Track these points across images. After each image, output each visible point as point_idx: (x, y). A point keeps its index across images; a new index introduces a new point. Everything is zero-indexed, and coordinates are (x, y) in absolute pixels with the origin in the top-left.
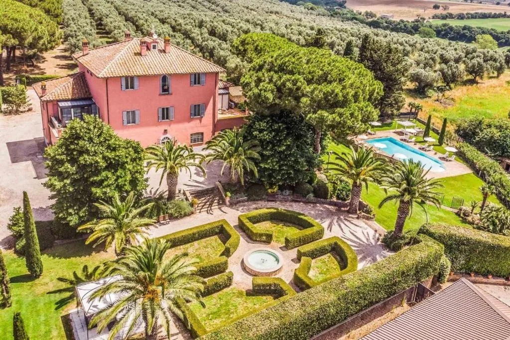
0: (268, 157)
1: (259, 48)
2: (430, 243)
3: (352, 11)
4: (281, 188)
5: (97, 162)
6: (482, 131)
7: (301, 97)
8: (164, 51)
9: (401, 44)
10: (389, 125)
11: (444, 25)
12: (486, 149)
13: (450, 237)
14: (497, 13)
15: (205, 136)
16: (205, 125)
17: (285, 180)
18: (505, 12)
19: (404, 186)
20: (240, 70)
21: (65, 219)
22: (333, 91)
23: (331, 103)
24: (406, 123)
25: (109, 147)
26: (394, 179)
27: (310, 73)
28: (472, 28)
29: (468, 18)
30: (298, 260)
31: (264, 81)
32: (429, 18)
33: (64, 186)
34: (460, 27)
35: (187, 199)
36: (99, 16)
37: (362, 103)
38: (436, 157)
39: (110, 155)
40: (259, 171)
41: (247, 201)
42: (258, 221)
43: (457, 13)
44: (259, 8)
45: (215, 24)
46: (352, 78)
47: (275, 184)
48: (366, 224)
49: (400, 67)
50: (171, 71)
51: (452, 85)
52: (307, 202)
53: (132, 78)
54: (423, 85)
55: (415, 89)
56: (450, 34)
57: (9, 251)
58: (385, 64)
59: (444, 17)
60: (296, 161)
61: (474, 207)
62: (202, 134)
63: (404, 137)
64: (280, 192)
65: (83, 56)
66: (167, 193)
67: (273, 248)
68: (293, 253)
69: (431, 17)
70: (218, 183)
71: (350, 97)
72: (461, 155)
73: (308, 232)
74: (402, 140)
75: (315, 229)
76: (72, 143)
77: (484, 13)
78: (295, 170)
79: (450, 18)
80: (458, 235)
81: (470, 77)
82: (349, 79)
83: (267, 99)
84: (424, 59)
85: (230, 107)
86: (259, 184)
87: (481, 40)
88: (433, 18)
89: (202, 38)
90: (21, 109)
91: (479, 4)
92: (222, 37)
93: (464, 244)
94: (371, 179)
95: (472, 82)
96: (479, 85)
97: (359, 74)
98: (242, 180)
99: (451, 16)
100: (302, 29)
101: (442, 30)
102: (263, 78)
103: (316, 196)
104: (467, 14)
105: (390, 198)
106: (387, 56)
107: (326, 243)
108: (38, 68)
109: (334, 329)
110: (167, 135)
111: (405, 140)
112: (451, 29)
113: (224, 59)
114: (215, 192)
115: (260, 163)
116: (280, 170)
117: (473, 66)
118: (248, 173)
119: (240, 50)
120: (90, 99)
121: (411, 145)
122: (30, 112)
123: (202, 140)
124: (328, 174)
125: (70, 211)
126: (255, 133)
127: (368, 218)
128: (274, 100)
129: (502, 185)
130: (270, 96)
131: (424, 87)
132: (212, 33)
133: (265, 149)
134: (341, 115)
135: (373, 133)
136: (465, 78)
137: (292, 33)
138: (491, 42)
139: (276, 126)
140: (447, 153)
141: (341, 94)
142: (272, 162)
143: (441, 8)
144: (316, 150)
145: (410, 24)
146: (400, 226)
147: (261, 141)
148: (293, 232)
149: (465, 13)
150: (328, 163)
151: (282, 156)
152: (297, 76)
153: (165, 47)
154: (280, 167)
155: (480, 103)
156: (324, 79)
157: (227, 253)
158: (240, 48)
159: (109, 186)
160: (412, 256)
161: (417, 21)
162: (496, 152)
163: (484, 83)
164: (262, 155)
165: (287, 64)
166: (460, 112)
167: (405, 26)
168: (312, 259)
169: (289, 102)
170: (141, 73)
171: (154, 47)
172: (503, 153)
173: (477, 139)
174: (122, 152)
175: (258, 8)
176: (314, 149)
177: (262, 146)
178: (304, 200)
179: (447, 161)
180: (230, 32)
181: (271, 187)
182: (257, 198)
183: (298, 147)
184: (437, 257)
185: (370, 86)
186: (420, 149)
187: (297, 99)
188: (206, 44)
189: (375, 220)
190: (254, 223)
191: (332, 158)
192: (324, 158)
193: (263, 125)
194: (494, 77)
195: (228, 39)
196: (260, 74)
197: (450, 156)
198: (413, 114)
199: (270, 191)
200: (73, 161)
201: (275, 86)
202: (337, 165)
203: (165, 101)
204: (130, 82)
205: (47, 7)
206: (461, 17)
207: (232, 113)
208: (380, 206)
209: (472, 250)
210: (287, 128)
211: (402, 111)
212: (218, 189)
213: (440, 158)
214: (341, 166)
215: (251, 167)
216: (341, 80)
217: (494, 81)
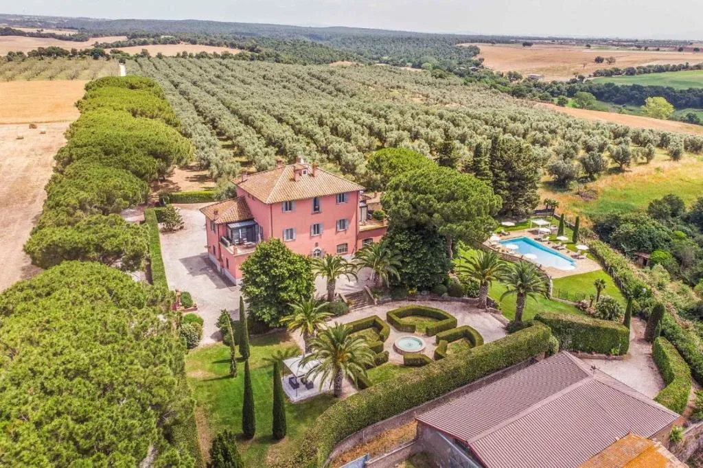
0: (408, 263)
1: (393, 165)
2: (539, 326)
3: (492, 73)
4: (420, 289)
5: (284, 273)
6: (618, 226)
7: (433, 214)
8: (312, 175)
9: (541, 131)
10: (524, 224)
11: (609, 85)
12: (623, 245)
13: (558, 321)
14: (677, 65)
15: (348, 245)
16: (348, 236)
17: (423, 282)
18: (687, 63)
19: (519, 282)
20: (371, 175)
21: (260, 317)
22: (459, 207)
23: (458, 217)
24: (541, 222)
25: (289, 262)
26: (510, 277)
27: (440, 192)
28: (643, 87)
29: (640, 73)
30: (438, 343)
31: (401, 199)
32: (590, 76)
33: (261, 292)
34: (628, 87)
35: (343, 301)
36: (211, 117)
37: (484, 216)
38: (568, 256)
39: (291, 267)
40: (401, 275)
41: (392, 301)
42: (403, 317)
43: (625, 67)
44: (378, 83)
45: (337, 120)
46: (475, 196)
47: (414, 286)
48: (494, 316)
49: (531, 166)
50: (321, 193)
51: (595, 176)
52: (443, 300)
53: (290, 202)
54: (562, 177)
55: (555, 181)
56: (615, 96)
57: (219, 343)
58: (515, 164)
59: (609, 74)
60: (431, 266)
61: (592, 300)
62: (347, 244)
63: (538, 236)
64: (419, 293)
65: (242, 182)
66: (327, 296)
67: (417, 335)
68: (433, 339)
69: (592, 74)
70: (366, 287)
71: (473, 211)
72: (593, 252)
73: (444, 322)
74: (536, 239)
75: (449, 321)
76: (264, 260)
77: (660, 66)
78: (431, 274)
79: (616, 74)
80: (564, 320)
81: (617, 165)
82: (472, 196)
83: (406, 215)
84: (564, 148)
85: (368, 218)
86: (401, 286)
87: (653, 105)
88: (595, 75)
89: (326, 139)
90: (175, 228)
91: (655, 52)
92: (345, 135)
93: (569, 327)
94: (495, 278)
95: (618, 170)
96: (626, 173)
97: (481, 192)
98: (388, 283)
99: (617, 72)
100: (431, 118)
101: (605, 92)
102: (400, 197)
103: (450, 295)
104: (637, 68)
105: (508, 292)
106: (518, 156)
107: (458, 330)
108: (171, 182)
109: (465, 388)
110: (318, 248)
111: (539, 240)
112: (617, 89)
113: (353, 164)
114: (364, 294)
115: (401, 268)
116: (418, 274)
117: (618, 153)
118: (392, 277)
119: (375, 166)
120: (252, 219)
121: (544, 244)
122: (182, 230)
123: (346, 250)
124: (460, 276)
125: (264, 310)
126: (396, 244)
127: (495, 312)
128: (411, 215)
129: (625, 279)
130: (407, 212)
131: (564, 180)
132: (334, 130)
133: (406, 257)
134: (467, 227)
135: (507, 233)
136: (610, 166)
137: (419, 125)
138: (665, 106)
139: (414, 238)
140: (579, 251)
141: (466, 210)
142: (412, 267)
143: (605, 61)
144: (448, 255)
145: (565, 86)
146: (519, 316)
147: (401, 250)
148: (431, 323)
149: (635, 66)
150: (459, 266)
151: (420, 262)
152: (429, 196)
153: (314, 171)
154: (418, 271)
155: (625, 194)
156: (451, 198)
157: (382, 339)
158: (376, 164)
159: (292, 291)
160: (523, 336)
161: (574, 81)
162: (632, 247)
163: (631, 171)
164: (402, 262)
165: (420, 185)
166: (601, 205)
167: (558, 89)
168: (449, 342)
169: (423, 217)
170: (298, 197)
171: (305, 173)
172: (639, 248)
173: (614, 235)
174: (298, 265)
175: (376, 83)
176: (447, 254)
177: (402, 254)
178: (440, 299)
179: (578, 259)
180: (353, 128)
181: (411, 289)
182: (400, 299)
183: (432, 253)
184: (546, 337)
185: (490, 200)
186: (553, 247)
187: (431, 215)
188: (332, 148)
189: (502, 314)
190: (400, 318)
191: (463, 262)
192: (456, 262)
193: (402, 237)
194: (643, 164)
195: (352, 137)
196: (397, 192)
197: (582, 254)
198: (549, 210)
199: (410, 292)
200: (266, 273)
201: (411, 203)
202: (467, 268)
203: (316, 219)
204: (288, 205)
205: (167, 117)
206: (631, 72)
207: (371, 224)
208: (501, 300)
209: (577, 332)
210: (423, 238)
211: (538, 208)
212: (367, 291)
213: (572, 256)
214: (469, 269)
215: (395, 272)
216: (465, 198)
217: (642, 169)
